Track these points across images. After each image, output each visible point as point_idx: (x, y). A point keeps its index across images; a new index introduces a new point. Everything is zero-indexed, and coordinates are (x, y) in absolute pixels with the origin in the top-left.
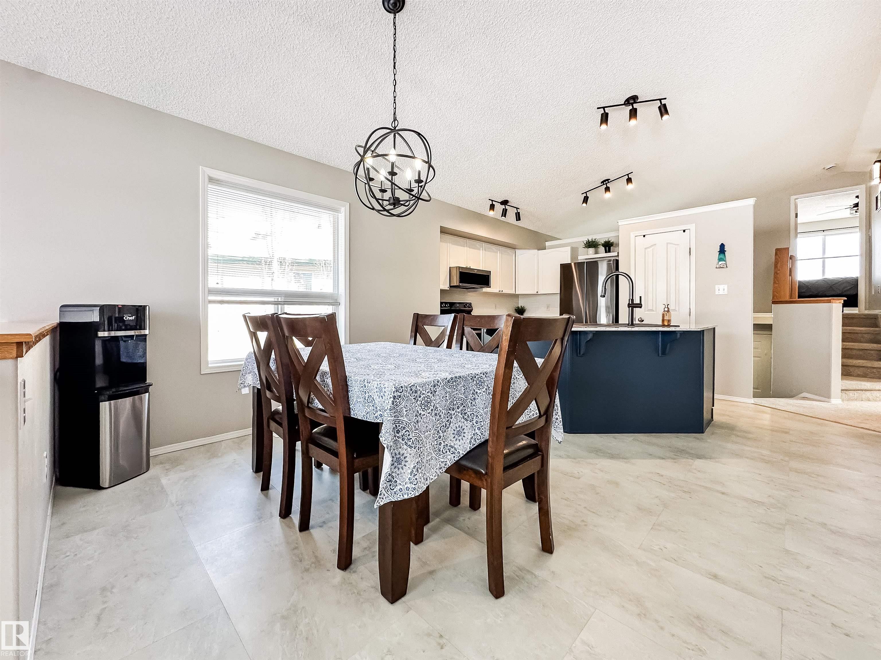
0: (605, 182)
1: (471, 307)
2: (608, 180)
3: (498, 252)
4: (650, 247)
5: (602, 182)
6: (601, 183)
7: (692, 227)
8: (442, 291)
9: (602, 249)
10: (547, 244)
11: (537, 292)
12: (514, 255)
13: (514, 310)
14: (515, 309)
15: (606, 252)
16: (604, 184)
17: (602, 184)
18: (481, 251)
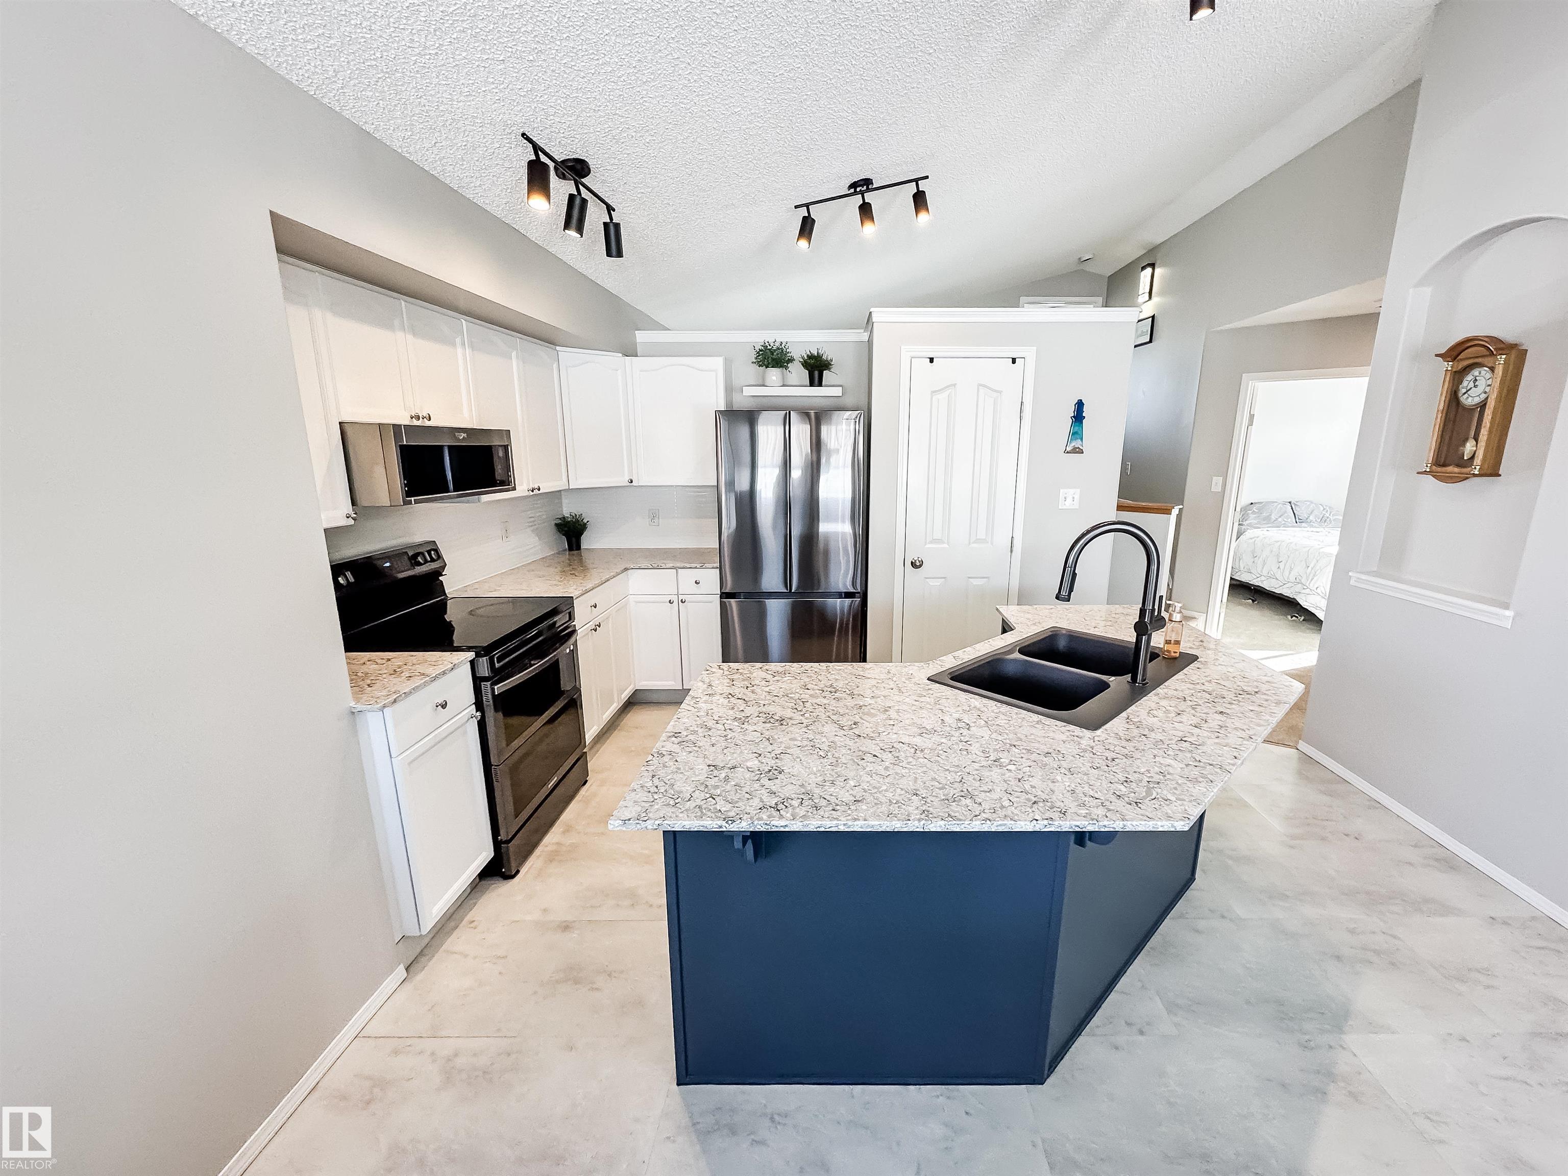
0: (862, 185)
1: (439, 557)
2: (867, 182)
3: (514, 354)
4: (942, 389)
5: (854, 185)
6: (850, 187)
7: (1028, 352)
8: (330, 533)
9: (798, 373)
10: (642, 337)
11: (632, 482)
12: (555, 365)
13: (554, 529)
14: (556, 525)
15: (812, 384)
16: (856, 193)
17: (852, 190)
18: (459, 350)
